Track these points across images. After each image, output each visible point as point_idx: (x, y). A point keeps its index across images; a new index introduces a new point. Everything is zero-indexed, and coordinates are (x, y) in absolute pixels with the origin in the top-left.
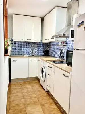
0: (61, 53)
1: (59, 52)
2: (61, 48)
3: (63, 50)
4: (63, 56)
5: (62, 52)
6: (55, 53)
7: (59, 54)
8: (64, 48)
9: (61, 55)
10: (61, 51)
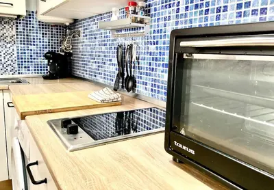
0: (121, 64)
1: (115, 61)
2: (121, 41)
3: (131, 47)
4: (132, 79)
5: (127, 58)
6: (95, 66)
7: (113, 70)
8: (139, 40)
9: (121, 74)
10: (123, 57)
